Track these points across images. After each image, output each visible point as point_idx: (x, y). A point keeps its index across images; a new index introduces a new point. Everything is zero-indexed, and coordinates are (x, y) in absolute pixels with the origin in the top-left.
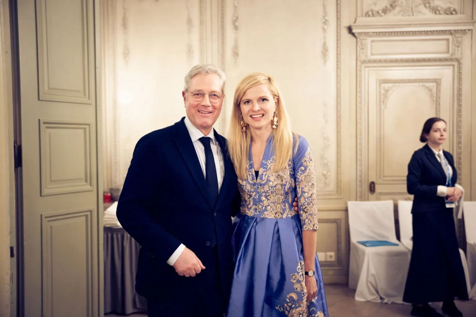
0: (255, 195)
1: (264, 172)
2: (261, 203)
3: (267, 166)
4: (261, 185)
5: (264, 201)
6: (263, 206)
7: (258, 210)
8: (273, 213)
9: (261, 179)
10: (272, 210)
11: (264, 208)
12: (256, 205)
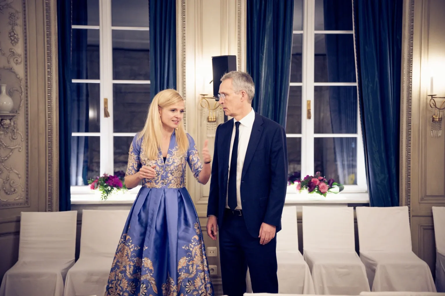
0: (163, 173)
1: (170, 157)
2: (167, 179)
3: (172, 152)
4: (168, 166)
5: (169, 176)
6: (168, 180)
7: (164, 183)
8: (175, 184)
9: (168, 161)
10: (175, 182)
11: (169, 182)
12: (163, 180)
